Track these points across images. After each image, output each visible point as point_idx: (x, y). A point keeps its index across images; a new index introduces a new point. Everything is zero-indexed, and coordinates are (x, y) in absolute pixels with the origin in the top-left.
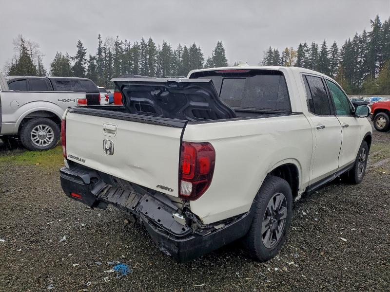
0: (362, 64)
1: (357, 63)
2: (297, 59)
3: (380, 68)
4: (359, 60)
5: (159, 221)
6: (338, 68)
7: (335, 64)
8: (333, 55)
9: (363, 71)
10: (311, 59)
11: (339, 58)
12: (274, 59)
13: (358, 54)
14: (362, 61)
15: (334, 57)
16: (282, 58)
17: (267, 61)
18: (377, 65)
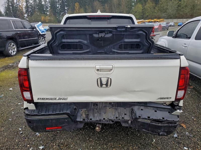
0: (59, 8)
1: (57, 7)
2: (25, 3)
3: (67, 10)
4: (58, 6)
5: (163, 118)
6: (49, 10)
7: (47, 8)
8: (45, 2)
9: (61, 12)
10: (33, 4)
11: (48, 5)
12: (11, 3)
13: (57, 3)
14: (59, 6)
15: (46, 4)
16: (16, 3)
17: (7, 4)
18: (66, 8)
